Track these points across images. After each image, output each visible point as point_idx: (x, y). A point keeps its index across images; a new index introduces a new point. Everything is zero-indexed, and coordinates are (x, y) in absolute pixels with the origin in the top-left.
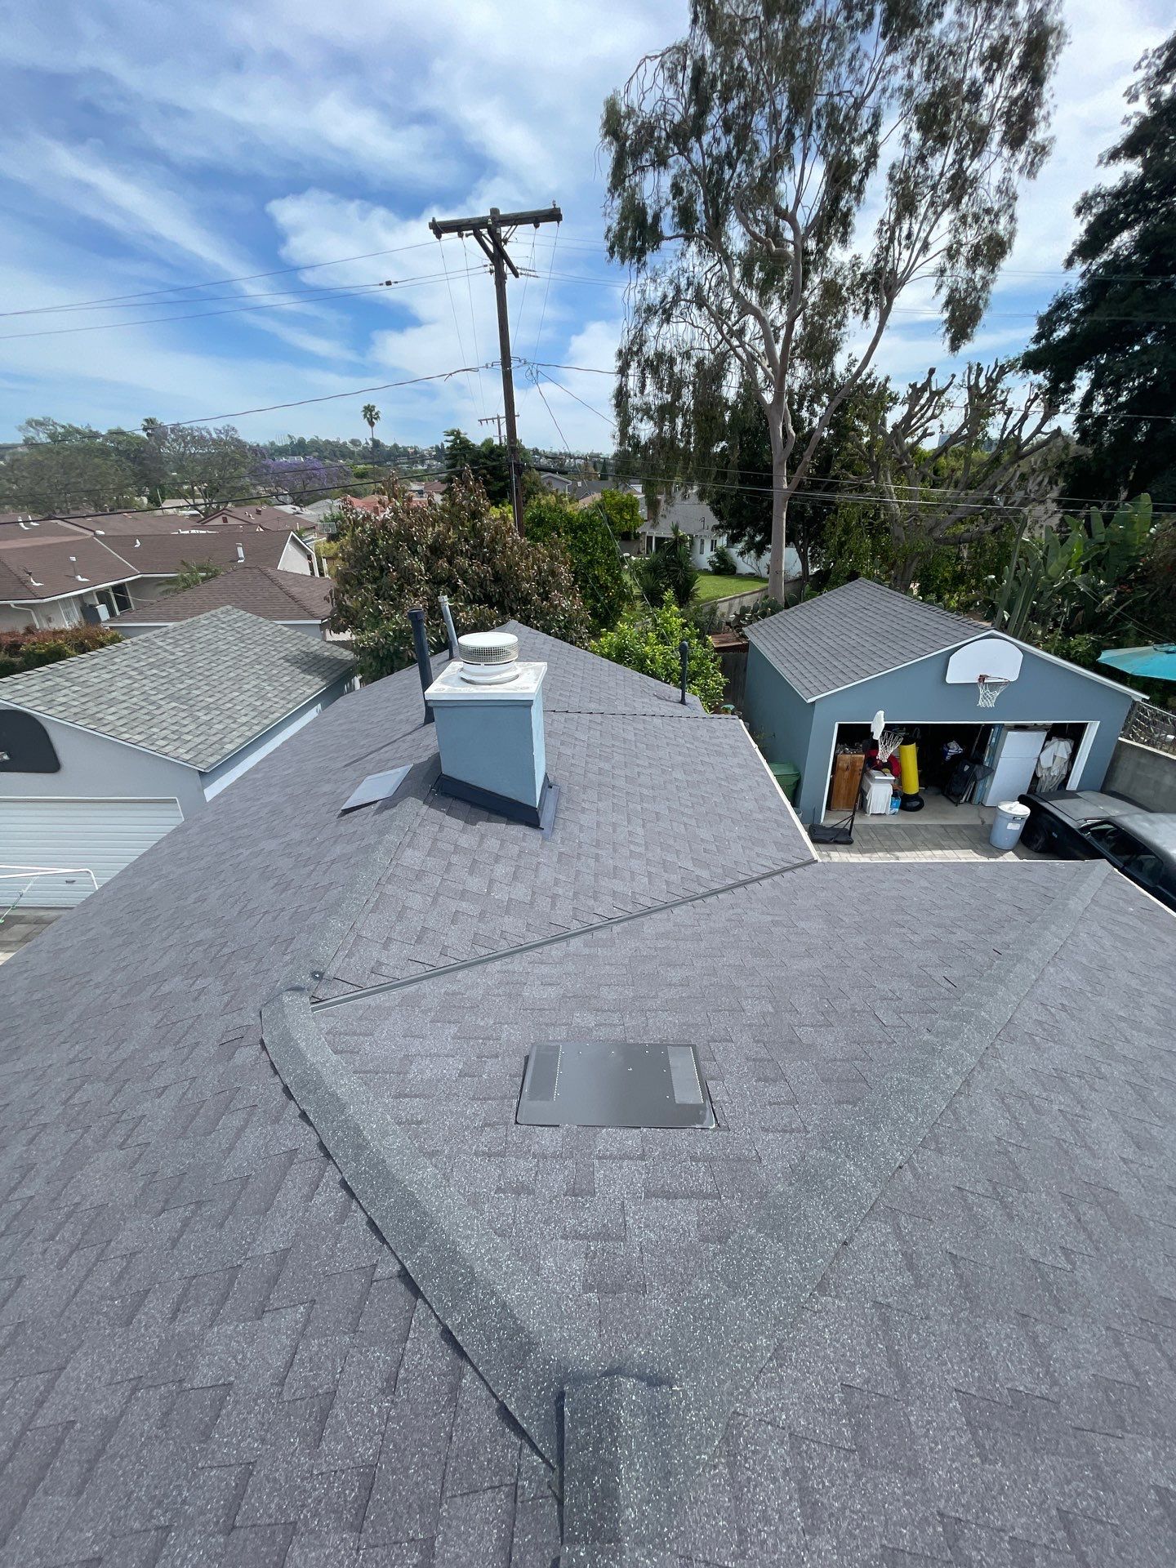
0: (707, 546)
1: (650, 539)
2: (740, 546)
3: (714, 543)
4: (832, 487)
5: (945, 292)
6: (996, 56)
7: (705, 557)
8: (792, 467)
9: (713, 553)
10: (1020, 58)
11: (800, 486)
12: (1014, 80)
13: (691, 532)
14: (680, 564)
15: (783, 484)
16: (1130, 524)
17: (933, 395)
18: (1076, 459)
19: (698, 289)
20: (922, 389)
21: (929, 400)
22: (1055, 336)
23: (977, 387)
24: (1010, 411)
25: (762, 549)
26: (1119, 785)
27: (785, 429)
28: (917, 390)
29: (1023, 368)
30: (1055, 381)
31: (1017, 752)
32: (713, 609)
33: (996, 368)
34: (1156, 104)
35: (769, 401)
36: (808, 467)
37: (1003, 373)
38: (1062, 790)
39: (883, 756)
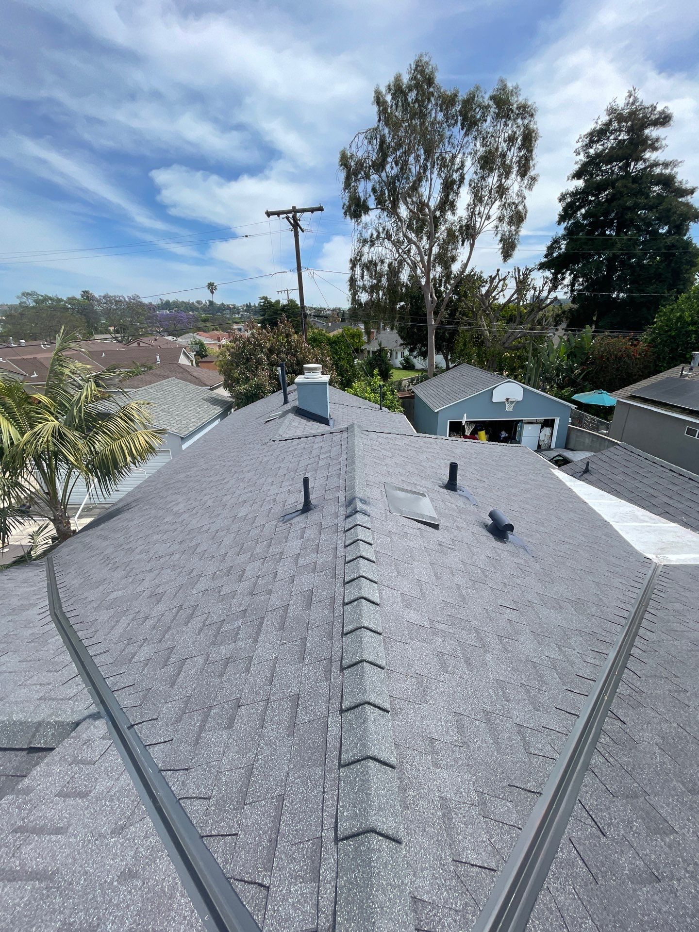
0: (399, 355)
1: (369, 352)
2: (415, 353)
3: (402, 353)
4: (458, 324)
5: (499, 236)
6: (511, 139)
7: (398, 361)
8: (436, 313)
9: (402, 359)
10: (521, 141)
11: (442, 323)
12: (520, 149)
13: (391, 348)
14: (383, 361)
15: (432, 322)
16: (582, 338)
17: (500, 280)
18: (571, 310)
19: (388, 232)
20: (494, 278)
21: (498, 283)
22: (555, 255)
23: (519, 278)
24: (536, 288)
25: (424, 355)
26: (571, 446)
27: (431, 296)
28: (492, 279)
29: (539, 269)
30: (555, 275)
31: (530, 434)
32: (400, 383)
33: (527, 269)
34: (588, 157)
35: (423, 284)
36: (444, 313)
37: (530, 271)
38: (549, 448)
39: (468, 433)
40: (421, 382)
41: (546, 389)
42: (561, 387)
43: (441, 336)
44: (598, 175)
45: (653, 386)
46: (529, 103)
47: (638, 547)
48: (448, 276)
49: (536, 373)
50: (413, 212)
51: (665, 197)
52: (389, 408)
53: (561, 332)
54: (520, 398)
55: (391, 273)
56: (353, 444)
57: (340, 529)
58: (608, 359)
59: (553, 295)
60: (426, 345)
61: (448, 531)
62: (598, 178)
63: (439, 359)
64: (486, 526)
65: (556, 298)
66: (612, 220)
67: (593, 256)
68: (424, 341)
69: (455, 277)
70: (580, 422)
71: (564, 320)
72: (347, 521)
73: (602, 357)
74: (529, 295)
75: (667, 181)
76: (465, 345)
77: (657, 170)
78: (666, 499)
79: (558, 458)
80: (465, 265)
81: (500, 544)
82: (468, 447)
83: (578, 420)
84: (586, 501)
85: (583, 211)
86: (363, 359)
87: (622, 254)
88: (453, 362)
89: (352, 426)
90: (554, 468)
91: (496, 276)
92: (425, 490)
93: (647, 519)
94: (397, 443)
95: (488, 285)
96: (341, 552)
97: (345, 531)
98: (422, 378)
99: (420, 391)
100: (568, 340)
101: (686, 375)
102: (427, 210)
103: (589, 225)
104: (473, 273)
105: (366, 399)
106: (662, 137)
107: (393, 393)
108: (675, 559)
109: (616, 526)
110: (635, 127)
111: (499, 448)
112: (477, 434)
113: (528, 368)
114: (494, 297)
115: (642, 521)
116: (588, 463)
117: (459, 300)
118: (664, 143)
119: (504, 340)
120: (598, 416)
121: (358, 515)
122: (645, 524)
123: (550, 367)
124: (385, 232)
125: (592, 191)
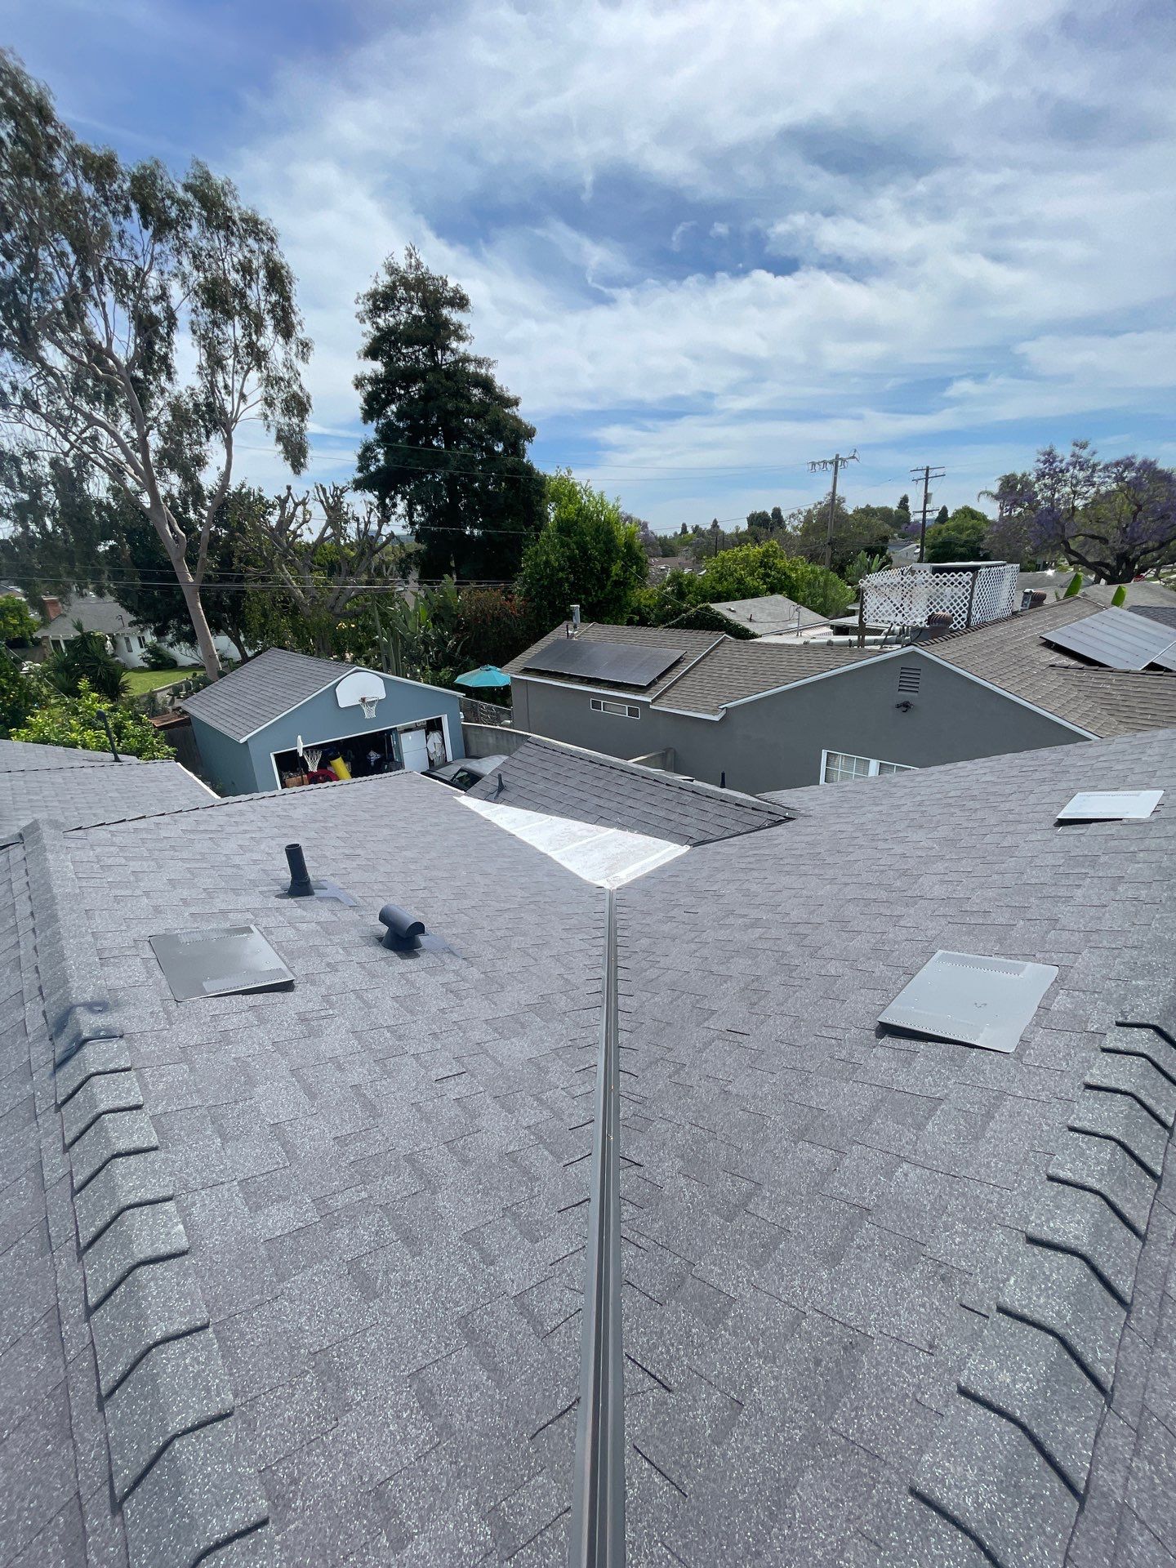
0: (135, 643)
1: (56, 643)
2: (169, 637)
3: (141, 641)
4: (240, 579)
5: (273, 431)
6: (246, 270)
7: (136, 655)
8: (192, 562)
9: (144, 650)
10: (265, 277)
11: (208, 579)
12: (267, 291)
13: (110, 631)
14: (97, 660)
15: (188, 578)
16: (445, 594)
17: (296, 505)
18: (418, 552)
19: (26, 395)
20: (285, 501)
21: (295, 509)
22: (372, 468)
23: (327, 502)
24: (358, 520)
25: (191, 638)
26: (473, 752)
27: (172, 530)
28: (283, 502)
29: (355, 489)
30: (381, 499)
31: (413, 747)
32: (152, 697)
33: (336, 489)
34: (378, 329)
35: (148, 506)
36: (209, 562)
37: (342, 492)
38: (446, 763)
39: (313, 767)
40: (198, 690)
41: (416, 673)
42: (436, 668)
43: (215, 603)
44: (399, 360)
45: (544, 653)
46: (262, 218)
47: (586, 875)
48: (195, 492)
49: (395, 650)
50: (81, 363)
51: (489, 405)
52: (138, 753)
53: (413, 586)
54: (382, 695)
55: (60, 479)
56: (45, 873)
57: (41, 1105)
58: (484, 621)
59: (386, 530)
60: (189, 621)
61: (313, 983)
62: (401, 364)
63: (222, 643)
64: (380, 939)
65: (392, 535)
66: (435, 427)
67: (424, 474)
68: (181, 612)
69: (211, 496)
70: (475, 714)
71: (412, 566)
72: (60, 1074)
73: (476, 619)
74: (351, 530)
75: (486, 384)
76: (265, 615)
77: (471, 368)
78: (596, 801)
79: (460, 775)
80: (225, 477)
81: (410, 962)
82: (316, 800)
83: (472, 713)
84: (513, 832)
85: (394, 407)
86: (43, 659)
87: (461, 475)
88: (252, 646)
89: (34, 827)
90: (459, 795)
91: (287, 498)
92: (250, 916)
93: (585, 833)
94: (163, 834)
95: (278, 512)
96: (55, 1166)
97: (59, 1107)
98: (196, 683)
99: (199, 708)
100: (427, 597)
101: (573, 635)
102: (111, 362)
103: (408, 428)
104: (244, 490)
105: (73, 745)
106: (465, 324)
107: (138, 721)
108: (626, 875)
109: (556, 856)
110: (430, 303)
111: (371, 784)
112: (330, 765)
113: (382, 645)
114: (294, 532)
115: (582, 838)
116: (500, 776)
117: (231, 535)
118: (468, 332)
119: (331, 602)
120: (495, 703)
121: (88, 1050)
122: (584, 842)
123: (413, 640)
124: (19, 395)
125: (397, 380)
